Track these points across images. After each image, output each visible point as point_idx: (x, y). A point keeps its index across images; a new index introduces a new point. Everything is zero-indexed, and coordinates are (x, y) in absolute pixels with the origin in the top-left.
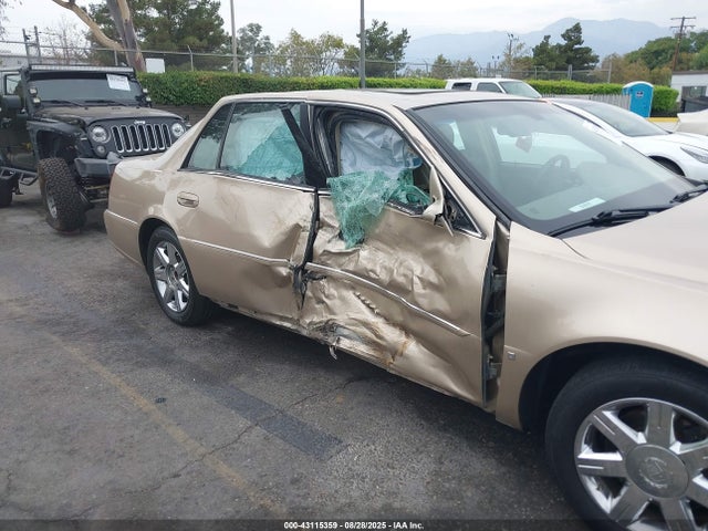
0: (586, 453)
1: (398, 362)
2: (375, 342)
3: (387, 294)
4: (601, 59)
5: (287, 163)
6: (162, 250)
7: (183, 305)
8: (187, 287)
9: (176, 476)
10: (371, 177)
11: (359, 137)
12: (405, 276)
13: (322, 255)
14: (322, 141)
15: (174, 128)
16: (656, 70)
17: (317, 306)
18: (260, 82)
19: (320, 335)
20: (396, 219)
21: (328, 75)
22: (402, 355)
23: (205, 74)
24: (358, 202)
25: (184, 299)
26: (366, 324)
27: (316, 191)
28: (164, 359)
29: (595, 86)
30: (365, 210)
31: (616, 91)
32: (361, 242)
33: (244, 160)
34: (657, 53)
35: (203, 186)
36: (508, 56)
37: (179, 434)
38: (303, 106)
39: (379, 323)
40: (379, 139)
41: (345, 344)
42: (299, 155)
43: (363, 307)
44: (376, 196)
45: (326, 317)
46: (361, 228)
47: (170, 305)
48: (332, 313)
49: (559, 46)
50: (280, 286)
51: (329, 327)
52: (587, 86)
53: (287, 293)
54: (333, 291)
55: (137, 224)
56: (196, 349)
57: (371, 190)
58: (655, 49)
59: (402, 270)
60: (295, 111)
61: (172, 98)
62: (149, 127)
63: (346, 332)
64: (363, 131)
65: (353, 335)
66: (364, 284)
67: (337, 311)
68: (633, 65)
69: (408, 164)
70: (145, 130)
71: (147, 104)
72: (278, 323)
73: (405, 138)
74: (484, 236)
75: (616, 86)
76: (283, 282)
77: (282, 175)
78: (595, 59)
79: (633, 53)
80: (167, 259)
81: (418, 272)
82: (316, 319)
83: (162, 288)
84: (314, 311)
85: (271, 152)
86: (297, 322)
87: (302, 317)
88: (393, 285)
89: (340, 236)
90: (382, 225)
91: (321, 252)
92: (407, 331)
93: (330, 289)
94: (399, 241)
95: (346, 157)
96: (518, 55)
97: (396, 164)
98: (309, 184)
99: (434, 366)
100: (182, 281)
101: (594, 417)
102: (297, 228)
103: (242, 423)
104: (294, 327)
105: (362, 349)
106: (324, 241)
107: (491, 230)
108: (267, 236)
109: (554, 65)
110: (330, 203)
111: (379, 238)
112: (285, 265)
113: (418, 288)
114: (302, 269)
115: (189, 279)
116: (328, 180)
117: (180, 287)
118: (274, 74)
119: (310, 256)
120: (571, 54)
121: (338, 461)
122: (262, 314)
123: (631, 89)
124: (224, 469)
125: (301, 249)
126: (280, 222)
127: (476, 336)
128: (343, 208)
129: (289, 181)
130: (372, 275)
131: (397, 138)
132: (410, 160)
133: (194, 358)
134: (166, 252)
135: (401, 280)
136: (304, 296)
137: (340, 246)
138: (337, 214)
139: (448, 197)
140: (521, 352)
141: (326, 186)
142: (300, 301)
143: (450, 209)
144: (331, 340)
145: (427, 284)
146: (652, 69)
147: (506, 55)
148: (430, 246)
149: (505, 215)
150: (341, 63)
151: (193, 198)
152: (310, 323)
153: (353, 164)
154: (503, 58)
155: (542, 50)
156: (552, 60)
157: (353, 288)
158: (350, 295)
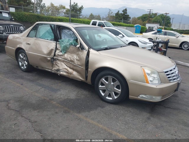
0: (100, 86)
1: (72, 75)
2: (67, 72)
3: (69, 62)
4: (131, 18)
5: (50, 37)
6: (21, 55)
7: (25, 67)
8: (27, 63)
9: (27, 95)
10: (67, 40)
11: (65, 32)
12: (73, 59)
13: (57, 55)
14: (58, 32)
15: (21, 28)
16: (144, 22)
17: (56, 66)
18: (42, 17)
19: (56, 72)
20: (72, 48)
21: (61, 16)
22: (72, 74)
23: (27, 13)
24: (65, 45)
25: (26, 66)
26: (66, 69)
27: (56, 42)
28: (22, 78)
29: (128, 25)
30: (66, 46)
31: (133, 27)
32: (65, 53)
33: (41, 35)
34: (145, 18)
35: (32, 40)
36: (109, 15)
37: (27, 89)
38: (54, 25)
39: (69, 69)
40: (69, 33)
41: (61, 73)
42: (53, 35)
43: (65, 66)
44: (68, 43)
45: (58, 68)
46: (65, 50)
47: (22, 67)
48: (59, 67)
49: (121, 14)
50: (48, 62)
51: (58, 70)
52: (126, 25)
53: (49, 63)
54: (59, 63)
55: (14, 49)
56: (29, 76)
57: (67, 42)
58: (144, 16)
59: (73, 58)
60: (53, 26)
61: (17, 19)
62: (14, 27)
63: (62, 71)
64: (66, 31)
65: (63, 71)
66: (65, 61)
67: (60, 66)
68: (139, 20)
69: (75, 38)
70: (13, 27)
71: (13, 21)
72: (47, 70)
73: (73, 32)
74: (86, 51)
75: (133, 25)
76: (49, 61)
77: (49, 39)
78: (130, 18)
79: (139, 17)
80: (22, 57)
81: (75, 58)
82: (56, 69)
83: (20, 64)
84: (55, 67)
85: (47, 34)
86: (51, 70)
87: (52, 68)
88: (71, 61)
89: (61, 52)
90: (69, 49)
91: (57, 54)
92: (74, 70)
93: (59, 62)
94: (73, 52)
95: (63, 36)
96: (111, 15)
97: (72, 38)
98: (55, 41)
99: (78, 75)
100: (25, 62)
101: (101, 80)
102: (52, 50)
103: (40, 88)
104: (51, 71)
105: (65, 74)
106: (58, 52)
107: (87, 50)
108: (45, 51)
109: (120, 18)
110: (59, 45)
111: (69, 52)
112: (49, 57)
113: (75, 61)
114: (53, 58)
115: (28, 61)
116: (59, 40)
117: (25, 63)
118: (46, 14)
119: (55, 55)
120: (124, 16)
121: (59, 93)
122: (44, 68)
123: (136, 26)
124: (36, 94)
125: (53, 54)
126: (49, 49)
127: (84, 68)
128: (62, 46)
129: (51, 40)
130: (67, 59)
131: (72, 33)
132: (75, 37)
133: (29, 78)
134: (22, 55)
135: (72, 59)
136: (53, 64)
137: (61, 54)
138: (60, 47)
139: (81, 44)
140: (91, 70)
141: (58, 41)
142: (52, 65)
143: (81, 46)
144: (58, 72)
145: (77, 60)
146: (143, 21)
147: (108, 15)
148: (77, 53)
149: (90, 47)
150: (65, 13)
151: (29, 43)
152: (54, 69)
153: (64, 37)
154: (107, 15)
155: (117, 14)
156: (120, 17)
157: (63, 62)
158: (63, 63)
